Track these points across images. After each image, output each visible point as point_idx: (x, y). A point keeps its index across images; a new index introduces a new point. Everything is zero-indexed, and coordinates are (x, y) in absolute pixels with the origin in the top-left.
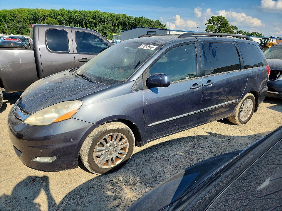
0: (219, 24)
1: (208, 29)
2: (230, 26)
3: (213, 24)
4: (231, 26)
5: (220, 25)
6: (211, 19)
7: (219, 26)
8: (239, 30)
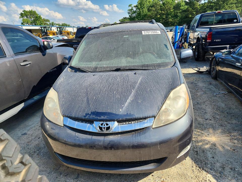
0: (32, 17)
1: (24, 22)
2: (42, 18)
3: (27, 17)
4: (44, 19)
5: (34, 18)
6: (23, 13)
7: (32, 19)
8: (51, 22)
